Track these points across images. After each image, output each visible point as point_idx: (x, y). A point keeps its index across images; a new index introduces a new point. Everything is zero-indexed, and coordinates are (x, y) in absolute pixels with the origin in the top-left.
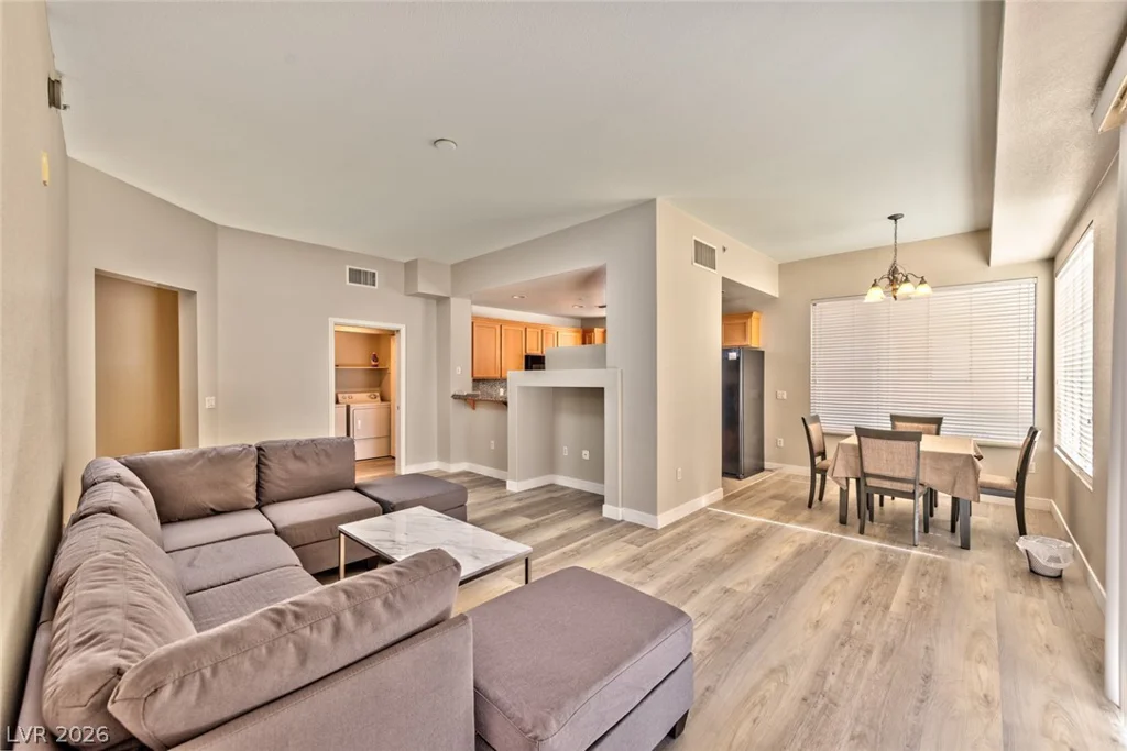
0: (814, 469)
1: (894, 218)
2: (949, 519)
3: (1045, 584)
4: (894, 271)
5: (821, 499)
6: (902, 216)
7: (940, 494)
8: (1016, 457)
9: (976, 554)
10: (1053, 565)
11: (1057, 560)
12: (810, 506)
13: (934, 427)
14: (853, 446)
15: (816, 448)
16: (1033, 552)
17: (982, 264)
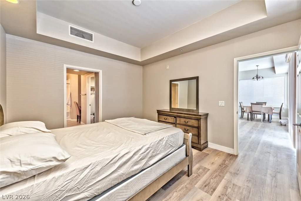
0: (242, 112)
1: (257, 66)
2: (268, 120)
3: (283, 126)
4: (257, 76)
5: (243, 117)
6: (258, 66)
7: (266, 114)
8: (280, 109)
9: (272, 123)
10: (284, 123)
11: (285, 122)
12: (241, 118)
13: (265, 104)
14: (250, 107)
15: (242, 108)
16: (281, 121)
17: (274, 73)
